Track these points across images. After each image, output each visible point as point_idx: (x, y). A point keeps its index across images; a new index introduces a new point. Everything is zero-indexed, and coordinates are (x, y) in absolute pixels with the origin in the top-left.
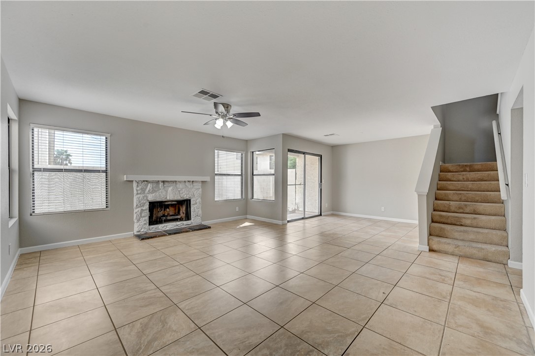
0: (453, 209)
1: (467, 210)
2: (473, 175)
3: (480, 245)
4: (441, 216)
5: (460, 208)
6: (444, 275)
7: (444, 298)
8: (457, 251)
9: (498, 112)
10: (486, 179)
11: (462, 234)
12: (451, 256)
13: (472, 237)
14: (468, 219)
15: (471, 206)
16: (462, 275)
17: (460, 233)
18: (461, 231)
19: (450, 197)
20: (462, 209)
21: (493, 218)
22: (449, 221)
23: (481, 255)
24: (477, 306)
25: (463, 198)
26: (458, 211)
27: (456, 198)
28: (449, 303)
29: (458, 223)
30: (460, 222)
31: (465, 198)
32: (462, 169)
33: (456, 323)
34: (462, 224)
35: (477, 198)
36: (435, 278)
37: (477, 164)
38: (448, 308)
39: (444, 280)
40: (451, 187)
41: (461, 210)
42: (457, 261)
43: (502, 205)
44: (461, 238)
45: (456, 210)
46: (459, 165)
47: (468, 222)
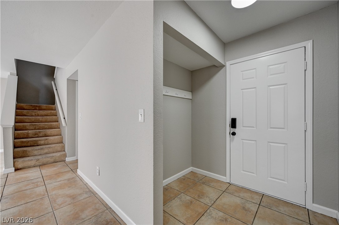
0: (30, 135)
1: (41, 135)
2: (41, 112)
3: (51, 155)
4: (22, 142)
5: (36, 134)
6: (35, 182)
7: (43, 195)
8: (37, 163)
9: (54, 77)
10: (49, 115)
11: (40, 151)
12: (34, 168)
13: (46, 151)
14: (42, 140)
15: (43, 132)
16: (47, 176)
17: (38, 151)
18: (39, 149)
19: (27, 127)
20: (37, 134)
21: (57, 137)
22: (29, 144)
23: (52, 160)
24: (63, 189)
25: (37, 128)
26: (34, 137)
27: (32, 128)
28: (48, 196)
29: (36, 145)
30: (37, 143)
31: (38, 127)
32: (34, 108)
33: (58, 205)
34: (38, 144)
35: (46, 127)
36: (31, 187)
37: (43, 106)
38: (50, 200)
39: (37, 185)
40: (27, 121)
41: (37, 136)
42: (39, 170)
43: (59, 129)
44: (39, 153)
45: (33, 136)
46: (32, 105)
47: (42, 142)
